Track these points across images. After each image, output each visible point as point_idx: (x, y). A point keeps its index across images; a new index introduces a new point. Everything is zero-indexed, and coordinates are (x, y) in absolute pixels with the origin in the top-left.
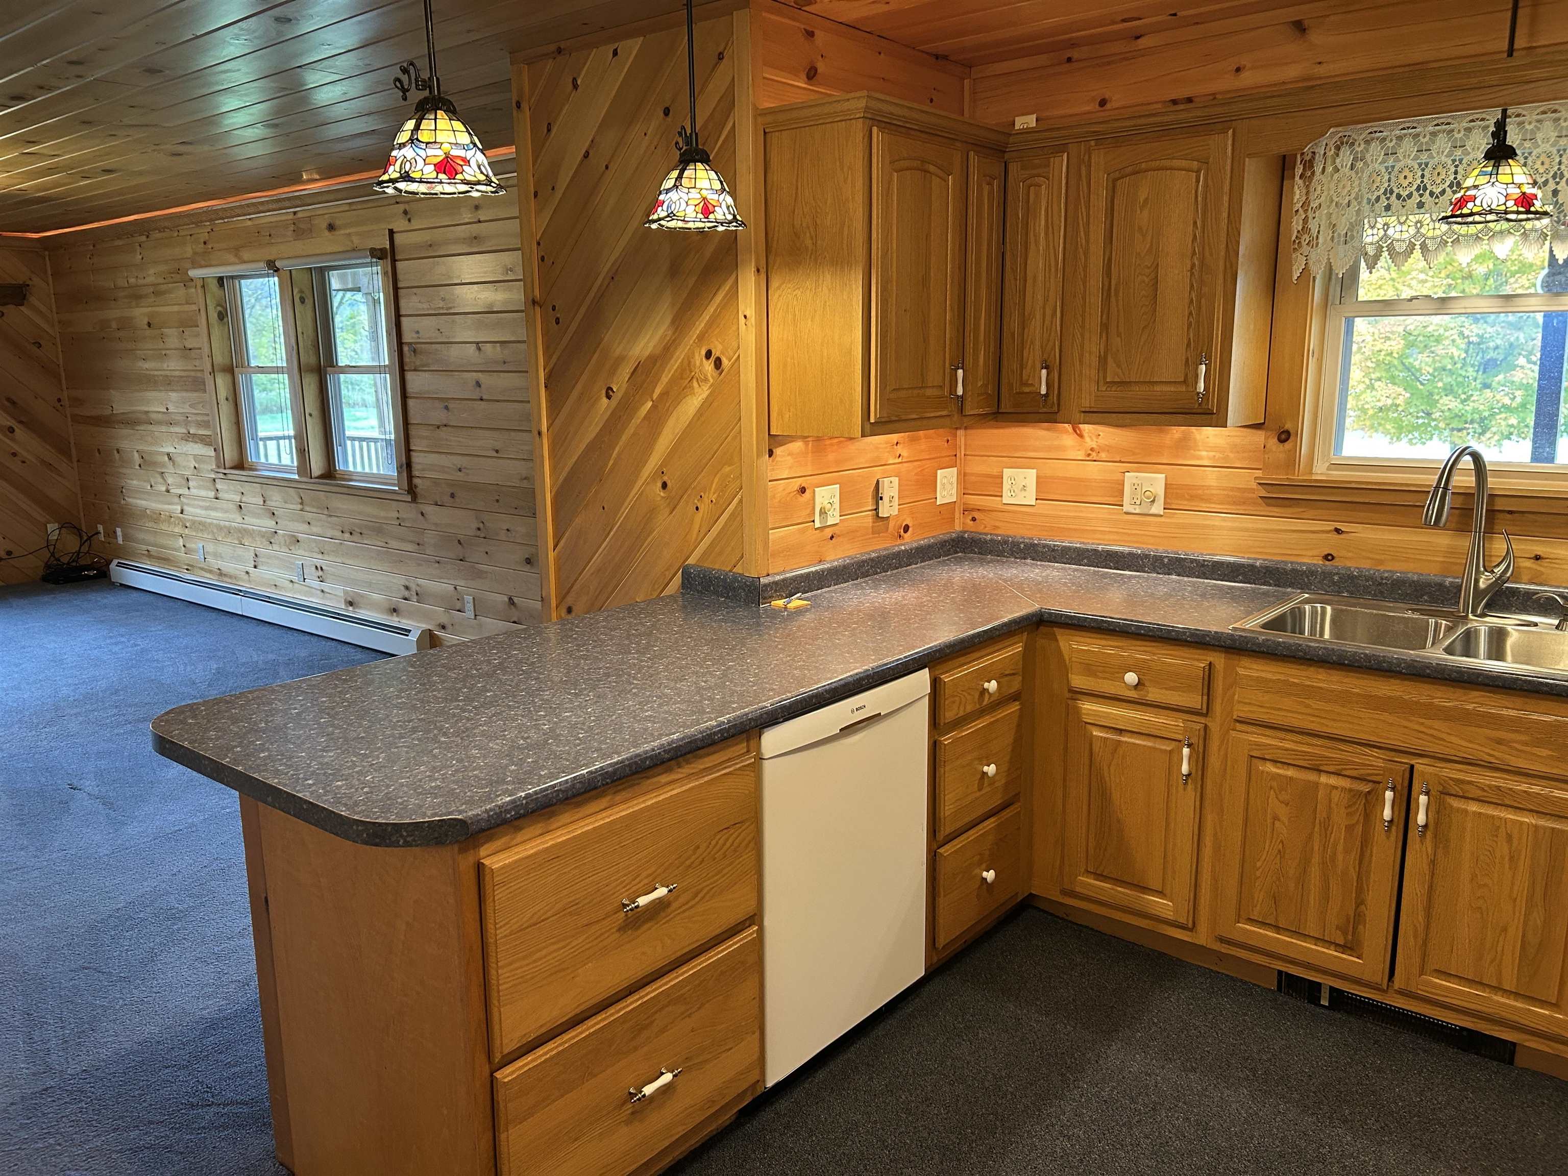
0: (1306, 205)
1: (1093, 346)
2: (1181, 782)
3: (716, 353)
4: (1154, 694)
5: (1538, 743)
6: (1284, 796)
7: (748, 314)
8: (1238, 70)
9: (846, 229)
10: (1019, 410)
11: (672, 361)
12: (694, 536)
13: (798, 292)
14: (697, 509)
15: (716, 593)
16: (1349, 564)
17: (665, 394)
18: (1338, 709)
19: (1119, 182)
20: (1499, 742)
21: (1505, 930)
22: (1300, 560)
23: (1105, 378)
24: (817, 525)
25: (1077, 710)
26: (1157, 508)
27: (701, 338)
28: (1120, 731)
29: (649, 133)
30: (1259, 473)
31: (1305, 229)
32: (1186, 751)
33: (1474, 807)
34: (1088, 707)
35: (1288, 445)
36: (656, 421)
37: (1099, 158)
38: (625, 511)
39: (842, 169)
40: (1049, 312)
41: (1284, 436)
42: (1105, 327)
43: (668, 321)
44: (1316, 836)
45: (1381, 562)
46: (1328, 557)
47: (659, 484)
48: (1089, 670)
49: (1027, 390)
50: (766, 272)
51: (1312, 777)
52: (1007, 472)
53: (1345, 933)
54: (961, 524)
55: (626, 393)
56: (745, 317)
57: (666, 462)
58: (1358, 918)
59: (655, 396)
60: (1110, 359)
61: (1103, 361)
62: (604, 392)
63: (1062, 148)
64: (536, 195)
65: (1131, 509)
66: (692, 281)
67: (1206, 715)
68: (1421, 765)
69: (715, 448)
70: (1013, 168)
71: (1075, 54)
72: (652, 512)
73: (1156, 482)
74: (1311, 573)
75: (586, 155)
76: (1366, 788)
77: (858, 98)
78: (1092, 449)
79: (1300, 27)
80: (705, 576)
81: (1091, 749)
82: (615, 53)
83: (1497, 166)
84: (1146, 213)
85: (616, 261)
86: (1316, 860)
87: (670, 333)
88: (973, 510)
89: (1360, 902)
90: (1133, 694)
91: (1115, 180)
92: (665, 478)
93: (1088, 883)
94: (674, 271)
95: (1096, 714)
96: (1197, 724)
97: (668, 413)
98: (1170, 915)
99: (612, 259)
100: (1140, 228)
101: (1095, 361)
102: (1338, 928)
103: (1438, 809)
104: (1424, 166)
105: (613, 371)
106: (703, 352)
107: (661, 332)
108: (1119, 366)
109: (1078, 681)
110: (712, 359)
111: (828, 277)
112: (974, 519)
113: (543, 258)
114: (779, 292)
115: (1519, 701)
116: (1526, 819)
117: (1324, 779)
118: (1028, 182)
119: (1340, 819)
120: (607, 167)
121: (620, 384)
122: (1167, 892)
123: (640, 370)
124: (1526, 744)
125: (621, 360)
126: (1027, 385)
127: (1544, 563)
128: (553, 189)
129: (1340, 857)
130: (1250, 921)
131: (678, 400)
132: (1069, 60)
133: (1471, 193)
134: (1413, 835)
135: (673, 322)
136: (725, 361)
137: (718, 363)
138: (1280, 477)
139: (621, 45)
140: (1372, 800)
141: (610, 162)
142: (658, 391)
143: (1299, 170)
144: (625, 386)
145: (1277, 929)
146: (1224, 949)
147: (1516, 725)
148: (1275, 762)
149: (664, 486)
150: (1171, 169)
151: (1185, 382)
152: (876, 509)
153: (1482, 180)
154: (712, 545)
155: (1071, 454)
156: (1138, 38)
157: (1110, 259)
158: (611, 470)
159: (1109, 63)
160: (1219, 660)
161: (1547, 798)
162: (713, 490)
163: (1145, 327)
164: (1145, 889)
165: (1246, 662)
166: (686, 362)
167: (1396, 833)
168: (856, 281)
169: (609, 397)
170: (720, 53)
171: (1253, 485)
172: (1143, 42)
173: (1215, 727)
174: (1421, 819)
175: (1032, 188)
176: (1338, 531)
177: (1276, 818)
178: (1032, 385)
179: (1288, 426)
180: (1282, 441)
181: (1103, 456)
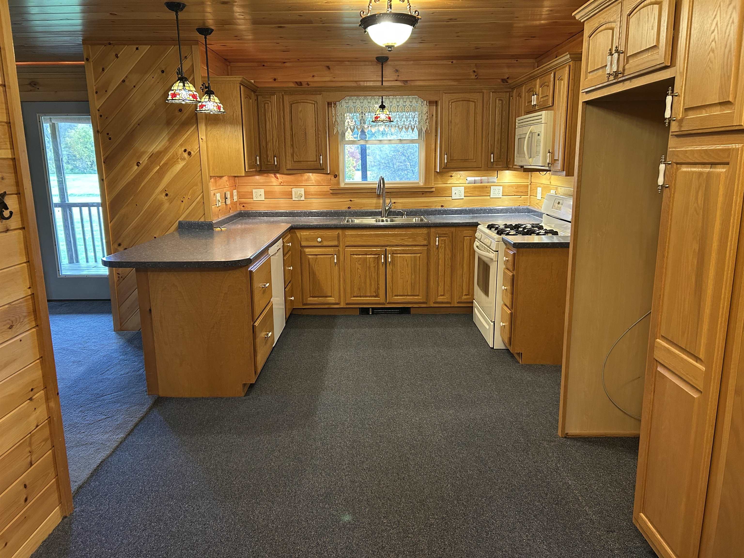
0: (335, 114)
1: (289, 151)
2: (334, 265)
3: (188, 150)
4: (325, 243)
5: (410, 238)
6: (359, 263)
7: (203, 138)
8: (313, 76)
9: (235, 114)
10: (268, 169)
11: (169, 153)
12: (181, 211)
13: (218, 132)
14: (182, 201)
15: (194, 228)
16: (354, 209)
17: (166, 164)
18: (369, 238)
19: (293, 105)
20: (402, 239)
21: (407, 281)
22: (342, 209)
23: (293, 159)
24: (217, 206)
25: (304, 252)
26: (303, 198)
27: (181, 145)
28: (317, 255)
29: (155, 77)
30: (330, 187)
31: (336, 120)
32: (335, 256)
33: (399, 255)
34: (307, 250)
35: (337, 178)
36: (161, 173)
37: (286, 98)
38: (148, 204)
39: (232, 97)
40: (274, 140)
41: (336, 176)
42: (292, 145)
43: (167, 139)
44: (367, 271)
45: (362, 208)
46: (349, 208)
47: (164, 194)
48: (307, 240)
49: (269, 163)
50: (206, 125)
51: (365, 256)
52: (254, 191)
53: (376, 293)
54: (240, 208)
55: (147, 163)
56: (202, 139)
57: (168, 186)
58: (378, 288)
59: (161, 165)
60: (295, 155)
61: (292, 155)
62: (135, 164)
63: (274, 94)
64: (97, 93)
65: (295, 199)
66: (176, 127)
67: (338, 246)
68: (388, 248)
69: (189, 181)
70: (259, 98)
71: (265, 64)
72: (161, 204)
73: (302, 191)
74: (346, 212)
75: (124, 81)
76: (377, 256)
77: (240, 78)
78: (281, 182)
79: (328, 68)
80: (189, 223)
81: (309, 262)
82: (137, 49)
83: (383, 110)
84: (301, 114)
85: (140, 119)
86: (368, 277)
87: (168, 143)
88: (243, 203)
89: (378, 284)
90: (320, 244)
91: (291, 104)
92: (167, 192)
93: (311, 300)
94: (169, 123)
95: (310, 252)
96: (337, 249)
97: (168, 170)
98: (334, 302)
99: (139, 117)
100: (300, 118)
101: (290, 156)
102: (374, 292)
103: (392, 258)
104: (362, 107)
105: (140, 157)
106: (183, 149)
107: (163, 143)
108: (297, 156)
109: (304, 244)
110: (187, 152)
111: (229, 128)
112: (243, 206)
113: (101, 116)
114: (211, 132)
115: (404, 230)
116: (409, 255)
117: (368, 256)
118: (264, 102)
119: (372, 265)
120: (134, 86)
121: (144, 160)
122: (333, 296)
123: (153, 156)
124: (407, 239)
125: (144, 153)
126: (269, 162)
127: (396, 204)
128: (106, 91)
129: (373, 274)
130: (354, 297)
131: (172, 166)
132: (264, 66)
133: (379, 115)
134: (388, 264)
135: (168, 140)
136: (192, 153)
137: (189, 154)
138: (336, 187)
139: (140, 47)
140: (379, 259)
141: (136, 85)
142: (162, 163)
143: (333, 105)
144: (146, 162)
145: (360, 296)
146: (348, 306)
147: (405, 235)
148: (356, 254)
149: (167, 195)
150: (307, 103)
151: (316, 161)
152: (225, 202)
153: (381, 113)
154: (190, 213)
155: (275, 184)
156: (284, 63)
157: (292, 126)
158: (140, 191)
159: (276, 68)
160: (340, 231)
161: (412, 250)
162: (189, 194)
163: (304, 146)
164: (327, 297)
165: (347, 231)
166: (175, 153)
167: (384, 266)
168: (240, 129)
169: (138, 165)
170: (186, 57)
171: (329, 190)
172: (287, 64)
173: (341, 249)
174: (390, 260)
175: (266, 104)
176: (351, 201)
177: (358, 269)
178: (271, 162)
179: (336, 173)
180: (335, 177)
181: (284, 184)
